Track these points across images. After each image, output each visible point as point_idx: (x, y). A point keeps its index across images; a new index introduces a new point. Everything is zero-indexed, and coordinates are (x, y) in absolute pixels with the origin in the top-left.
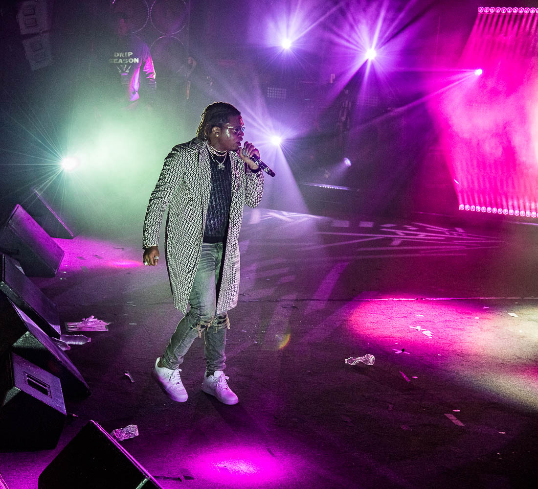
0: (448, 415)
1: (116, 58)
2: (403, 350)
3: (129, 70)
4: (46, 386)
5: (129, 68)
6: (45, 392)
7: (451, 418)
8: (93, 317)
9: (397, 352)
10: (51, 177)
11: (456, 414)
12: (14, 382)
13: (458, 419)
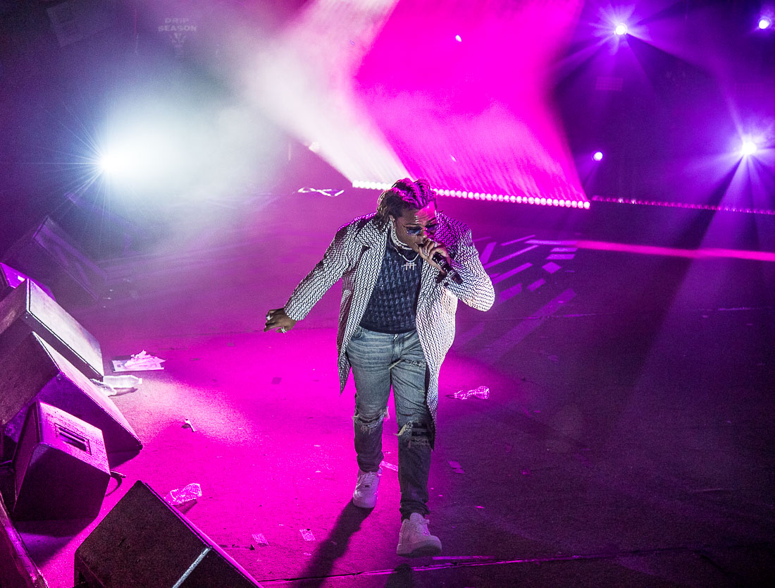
1: (167, 24)
3: (184, 39)
4: (84, 441)
6: (82, 447)
8: (144, 352)
10: (88, 181)
12: (42, 437)
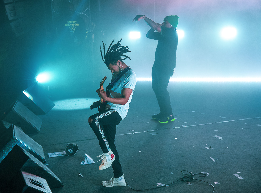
0: (235, 175)
1: (68, 23)
2: (210, 147)
3: (75, 29)
4: (41, 184)
5: (75, 28)
6: (41, 186)
7: (237, 176)
9: (207, 149)
11: (239, 174)
13: (240, 176)
